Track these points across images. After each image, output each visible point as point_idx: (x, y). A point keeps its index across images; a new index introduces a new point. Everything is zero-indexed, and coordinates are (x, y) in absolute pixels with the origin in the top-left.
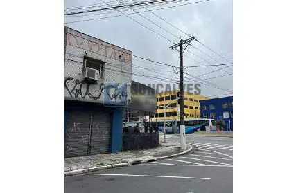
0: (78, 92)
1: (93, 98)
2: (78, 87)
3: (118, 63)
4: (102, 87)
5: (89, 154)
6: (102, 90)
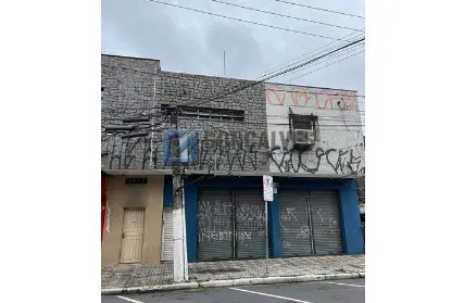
0: (289, 164)
1: (309, 170)
2: (287, 157)
3: (337, 113)
4: (320, 153)
5: (314, 253)
6: (319, 157)
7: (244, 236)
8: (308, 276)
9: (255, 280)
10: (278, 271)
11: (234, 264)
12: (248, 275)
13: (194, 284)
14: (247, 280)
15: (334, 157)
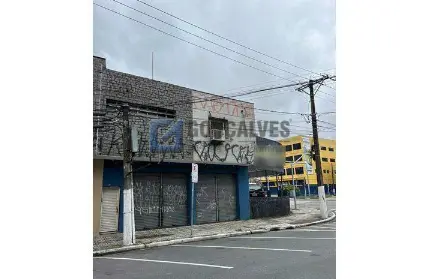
0: (207, 155)
1: (221, 160)
2: (206, 150)
4: (228, 147)
5: (218, 221)
6: (227, 150)
7: (168, 209)
8: (220, 235)
9: (185, 240)
10: (198, 233)
11: (161, 231)
12: (179, 237)
13: (142, 245)
14: (180, 240)
15: (236, 151)
